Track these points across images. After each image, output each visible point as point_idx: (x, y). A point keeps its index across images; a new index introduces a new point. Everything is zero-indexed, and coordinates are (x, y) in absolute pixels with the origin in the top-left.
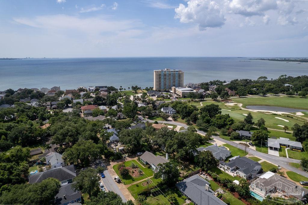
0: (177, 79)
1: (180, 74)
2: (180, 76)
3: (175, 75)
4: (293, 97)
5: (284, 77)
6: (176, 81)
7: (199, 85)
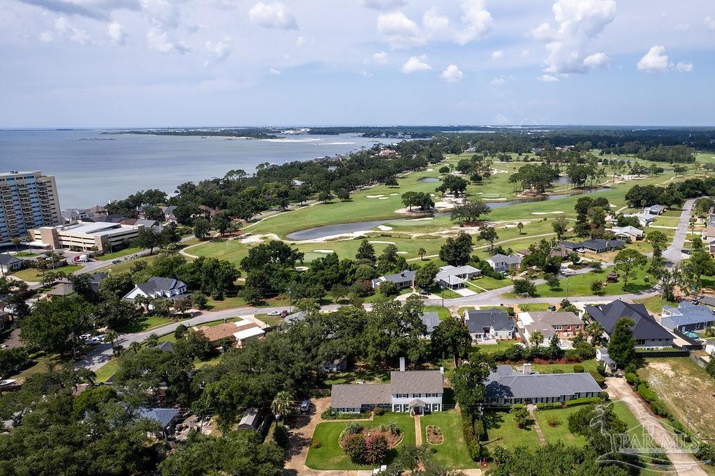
0: (35, 203)
1: (41, 184)
2: (44, 190)
3: (26, 191)
4: (332, 203)
5: (265, 167)
6: (34, 209)
7: (100, 212)
